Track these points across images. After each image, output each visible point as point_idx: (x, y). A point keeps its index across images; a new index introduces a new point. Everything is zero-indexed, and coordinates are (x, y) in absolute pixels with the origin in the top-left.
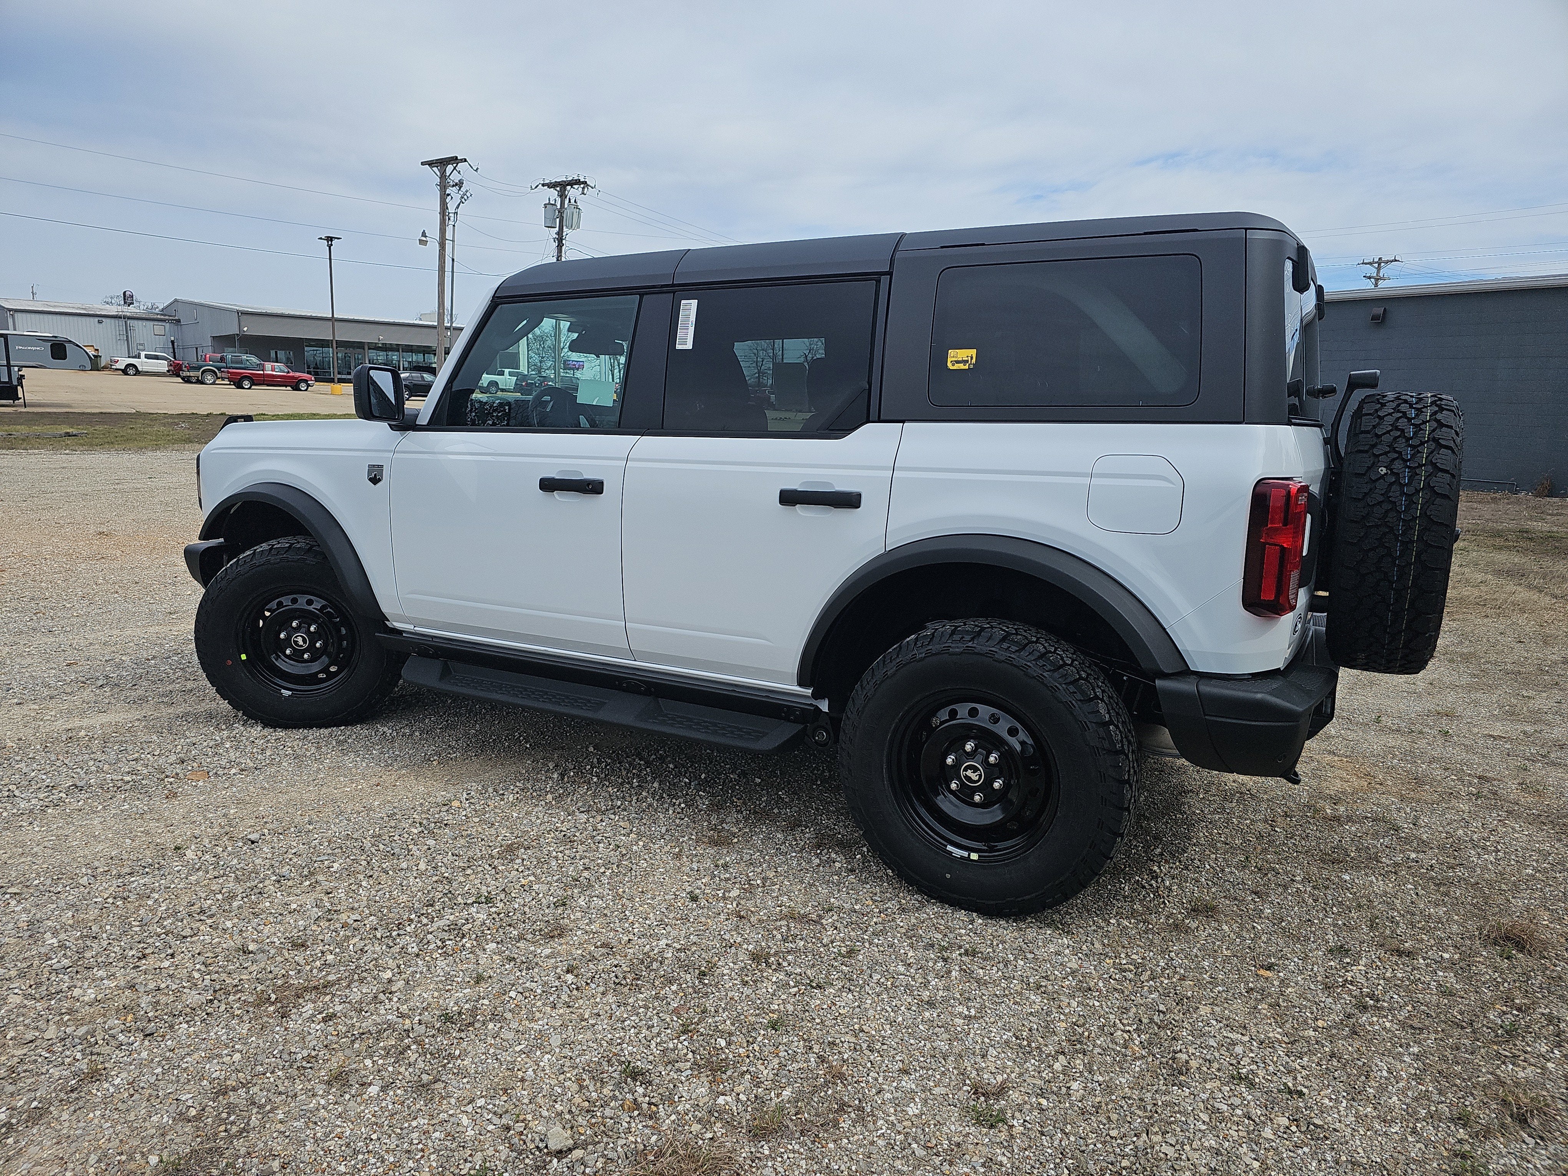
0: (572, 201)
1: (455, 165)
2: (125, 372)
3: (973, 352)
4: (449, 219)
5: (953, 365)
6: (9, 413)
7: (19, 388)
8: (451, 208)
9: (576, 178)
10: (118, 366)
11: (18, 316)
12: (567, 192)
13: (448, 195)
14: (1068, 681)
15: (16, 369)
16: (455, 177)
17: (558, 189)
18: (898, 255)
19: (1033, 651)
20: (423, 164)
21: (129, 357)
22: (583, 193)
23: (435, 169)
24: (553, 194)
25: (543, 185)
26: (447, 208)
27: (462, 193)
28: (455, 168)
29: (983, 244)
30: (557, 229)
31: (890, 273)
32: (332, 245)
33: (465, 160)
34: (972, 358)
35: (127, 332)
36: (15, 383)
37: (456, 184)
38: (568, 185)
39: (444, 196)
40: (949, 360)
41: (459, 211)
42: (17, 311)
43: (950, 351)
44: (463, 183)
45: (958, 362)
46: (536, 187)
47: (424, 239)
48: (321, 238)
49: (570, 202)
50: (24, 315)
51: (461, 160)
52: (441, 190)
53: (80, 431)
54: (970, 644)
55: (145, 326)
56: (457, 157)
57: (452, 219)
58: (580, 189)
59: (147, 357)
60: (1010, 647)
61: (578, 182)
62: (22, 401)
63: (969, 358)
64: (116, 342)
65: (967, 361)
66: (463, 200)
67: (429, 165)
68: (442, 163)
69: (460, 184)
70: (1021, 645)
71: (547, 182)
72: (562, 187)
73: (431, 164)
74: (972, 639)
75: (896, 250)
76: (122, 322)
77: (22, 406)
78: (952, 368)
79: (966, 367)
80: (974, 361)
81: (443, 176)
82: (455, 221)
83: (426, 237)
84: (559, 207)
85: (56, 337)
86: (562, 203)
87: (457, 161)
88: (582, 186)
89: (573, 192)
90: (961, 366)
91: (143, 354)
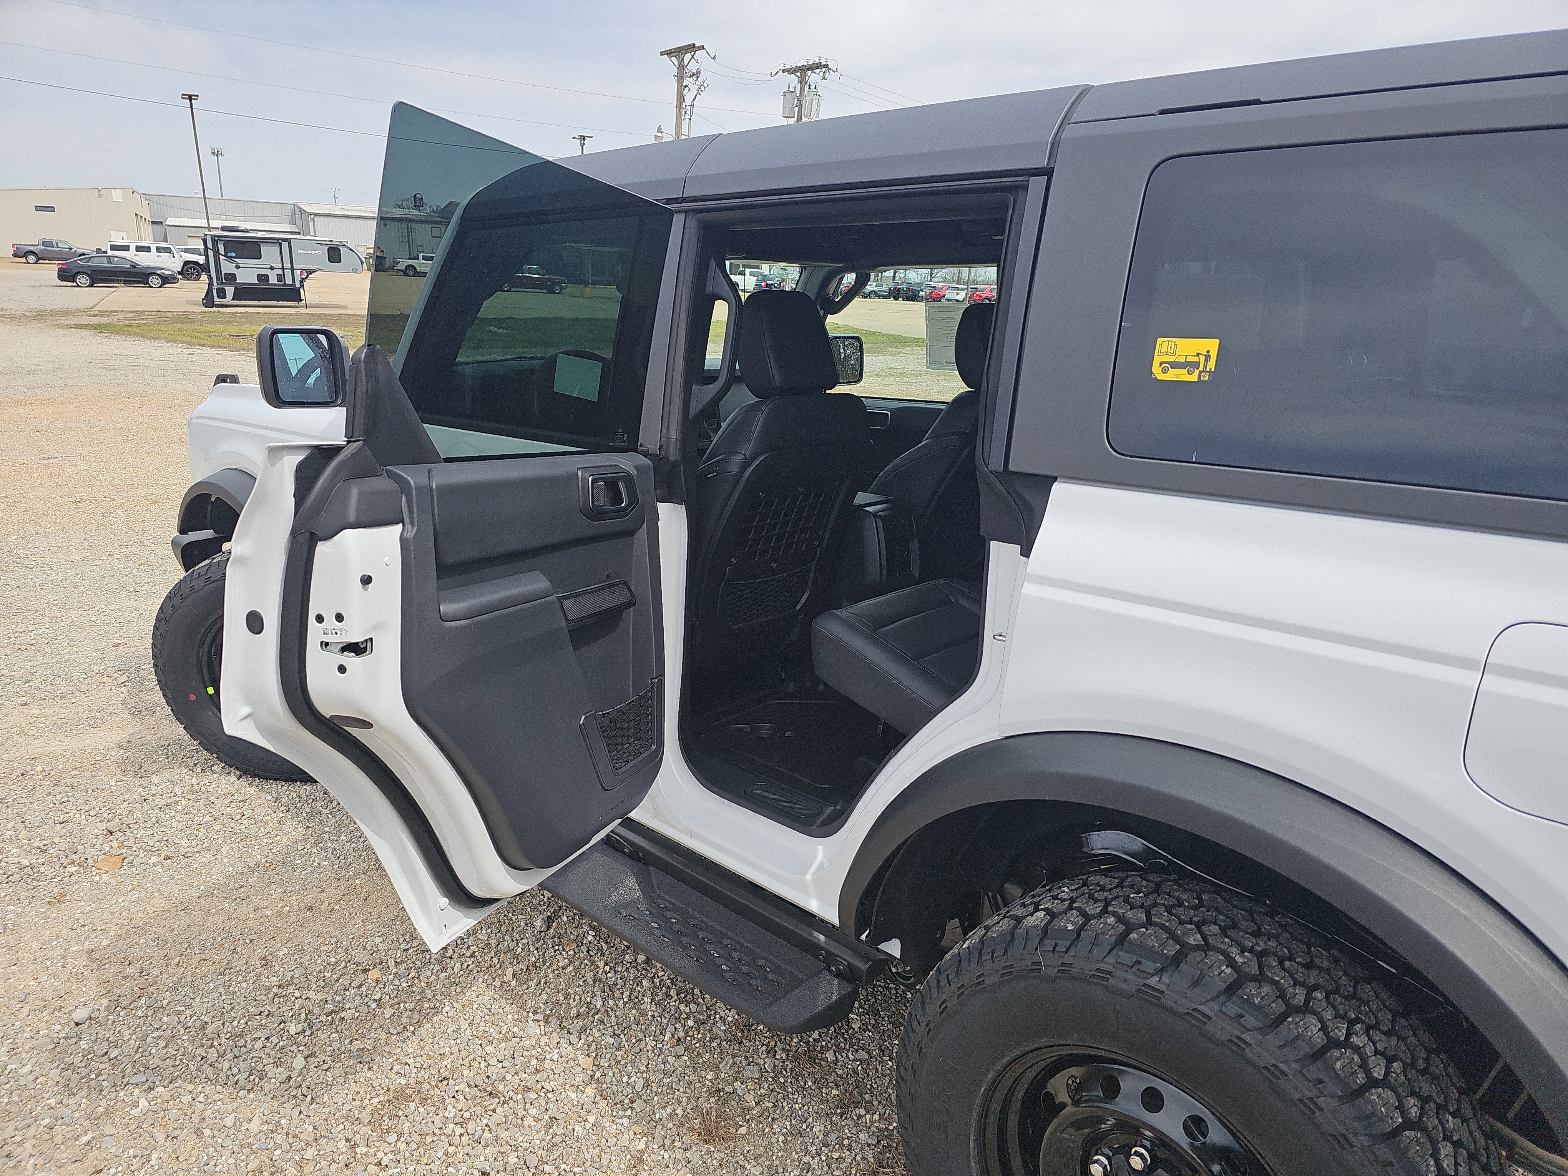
0: (812, 87)
1: (692, 53)
2: (405, 273)
3: (1212, 345)
4: (685, 113)
5: (1165, 371)
6: (292, 315)
7: (301, 290)
8: (688, 101)
9: (818, 61)
10: (399, 267)
11: (317, 219)
12: (807, 77)
13: (686, 86)
14: (1376, 1130)
15: (299, 272)
16: (693, 67)
17: (799, 74)
18: (1069, 132)
19: (1297, 1038)
20: (662, 54)
21: (409, 259)
22: (824, 78)
23: (674, 59)
24: (793, 80)
25: (783, 71)
26: (684, 100)
27: (699, 84)
28: (693, 57)
29: (1258, 102)
30: (795, 119)
31: (1048, 172)
32: (584, 144)
33: (703, 48)
34: (1207, 358)
35: (408, 235)
36: (298, 285)
37: (694, 74)
38: (808, 69)
39: (681, 88)
40: (1157, 360)
41: (695, 103)
42: (316, 215)
43: (1160, 340)
44: (700, 73)
45: (1175, 365)
46: (776, 74)
47: (659, 134)
48: (574, 138)
49: (810, 88)
50: (322, 219)
51: (699, 47)
52: (678, 82)
53: (346, 333)
54: (1153, 981)
55: (424, 229)
56: (694, 45)
57: (688, 112)
58: (822, 74)
59: (424, 258)
60: (1242, 1016)
61: (819, 66)
62: (304, 302)
63: (1202, 358)
64: (399, 244)
65: (1196, 365)
66: (700, 91)
67: (667, 54)
68: (678, 52)
69: (697, 74)
70: (1266, 1015)
71: (788, 67)
72: (802, 71)
73: (669, 53)
74: (1160, 972)
75: (1066, 122)
76: (404, 225)
77: (303, 307)
78: (1161, 376)
79: (1194, 378)
80: (1212, 365)
81: (681, 67)
82: (692, 114)
83: (662, 132)
84: (798, 95)
85: (332, 241)
86: (802, 90)
87: (695, 49)
88: (823, 70)
89: (814, 77)
90: (1182, 375)
91: (421, 255)
